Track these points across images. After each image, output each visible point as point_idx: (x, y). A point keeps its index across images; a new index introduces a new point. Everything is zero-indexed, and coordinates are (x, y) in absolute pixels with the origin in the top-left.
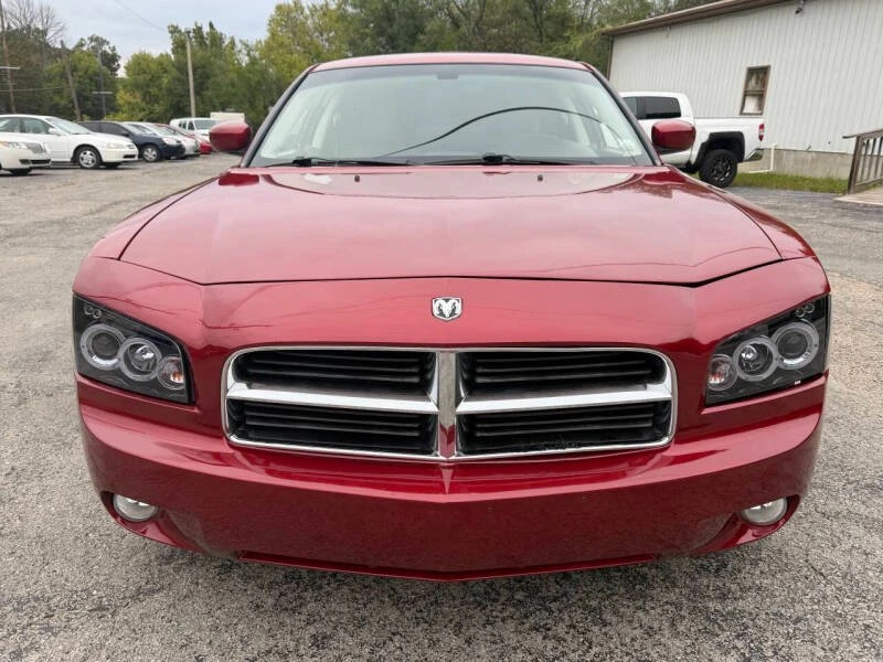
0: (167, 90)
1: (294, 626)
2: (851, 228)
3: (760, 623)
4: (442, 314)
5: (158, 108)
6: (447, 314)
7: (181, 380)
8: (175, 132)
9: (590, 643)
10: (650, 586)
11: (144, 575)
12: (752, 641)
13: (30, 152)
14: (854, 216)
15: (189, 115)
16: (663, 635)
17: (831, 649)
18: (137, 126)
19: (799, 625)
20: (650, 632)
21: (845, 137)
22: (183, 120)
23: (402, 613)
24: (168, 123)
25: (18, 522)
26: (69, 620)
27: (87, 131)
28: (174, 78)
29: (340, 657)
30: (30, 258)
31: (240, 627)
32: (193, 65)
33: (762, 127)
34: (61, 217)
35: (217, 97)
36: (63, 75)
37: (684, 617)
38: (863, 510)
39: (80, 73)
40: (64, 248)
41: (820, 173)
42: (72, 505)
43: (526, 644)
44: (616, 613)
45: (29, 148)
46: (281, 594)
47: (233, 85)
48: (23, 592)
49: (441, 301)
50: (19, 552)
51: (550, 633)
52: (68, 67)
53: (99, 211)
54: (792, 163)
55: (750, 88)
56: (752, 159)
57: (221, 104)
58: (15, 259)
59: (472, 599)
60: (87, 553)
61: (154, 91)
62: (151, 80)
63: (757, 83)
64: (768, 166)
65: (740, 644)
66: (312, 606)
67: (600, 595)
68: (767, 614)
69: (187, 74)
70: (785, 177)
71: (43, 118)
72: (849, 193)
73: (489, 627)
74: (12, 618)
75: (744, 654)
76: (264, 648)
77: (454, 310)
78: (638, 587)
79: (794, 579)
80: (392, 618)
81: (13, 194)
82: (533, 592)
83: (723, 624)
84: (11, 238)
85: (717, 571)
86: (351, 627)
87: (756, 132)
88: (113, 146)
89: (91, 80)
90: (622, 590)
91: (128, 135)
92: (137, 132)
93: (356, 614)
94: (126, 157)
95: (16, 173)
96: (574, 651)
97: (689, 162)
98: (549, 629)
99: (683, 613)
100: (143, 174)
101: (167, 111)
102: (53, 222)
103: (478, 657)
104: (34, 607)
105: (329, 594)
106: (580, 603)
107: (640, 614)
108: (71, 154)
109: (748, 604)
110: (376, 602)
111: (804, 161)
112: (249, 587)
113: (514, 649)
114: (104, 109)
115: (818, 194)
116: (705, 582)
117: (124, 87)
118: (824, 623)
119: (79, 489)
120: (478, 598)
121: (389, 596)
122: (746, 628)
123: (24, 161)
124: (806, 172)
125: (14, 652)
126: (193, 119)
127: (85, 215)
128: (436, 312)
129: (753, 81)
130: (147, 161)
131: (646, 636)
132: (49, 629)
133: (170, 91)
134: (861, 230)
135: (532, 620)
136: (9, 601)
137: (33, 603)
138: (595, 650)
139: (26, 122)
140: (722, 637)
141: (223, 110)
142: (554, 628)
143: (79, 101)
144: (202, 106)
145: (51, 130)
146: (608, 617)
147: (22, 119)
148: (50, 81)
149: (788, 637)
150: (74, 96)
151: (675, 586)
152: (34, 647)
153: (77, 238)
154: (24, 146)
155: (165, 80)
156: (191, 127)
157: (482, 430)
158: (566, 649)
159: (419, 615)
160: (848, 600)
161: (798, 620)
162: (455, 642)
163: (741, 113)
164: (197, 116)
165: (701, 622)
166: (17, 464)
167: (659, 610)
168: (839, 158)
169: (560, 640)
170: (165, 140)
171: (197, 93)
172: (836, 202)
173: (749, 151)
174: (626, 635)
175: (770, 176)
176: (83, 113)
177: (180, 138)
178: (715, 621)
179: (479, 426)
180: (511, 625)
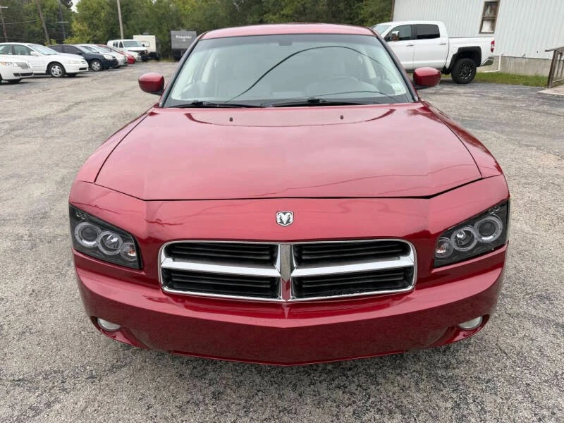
0: (104, 21)
1: (202, 386)
2: (547, 113)
3: (467, 383)
4: (282, 222)
5: (99, 33)
6: (285, 223)
7: (134, 254)
8: (111, 50)
9: (369, 396)
10: (405, 361)
11: (115, 356)
12: (461, 394)
13: (20, 68)
14: (550, 105)
15: (119, 37)
16: (411, 391)
17: (506, 398)
18: (86, 47)
19: (489, 384)
20: (403, 389)
21: (546, 51)
22: (116, 41)
23: (263, 378)
24: (106, 44)
25: (40, 325)
26: (75, 384)
27: (55, 52)
28: (109, 13)
29: (228, 405)
30: (27, 146)
31: (171, 387)
32: (121, 4)
33: (493, 43)
34: (43, 115)
35: (138, 25)
36: (36, 11)
37: (424, 380)
38: (533, 312)
39: (47, 9)
40: (47, 138)
41: (530, 73)
42: (70, 313)
43: (333, 396)
44: (385, 377)
45: (19, 66)
46: (194, 368)
47: (147, 17)
48: (47, 368)
49: (281, 214)
50: (42, 344)
51: (347, 390)
52: (39, 6)
53: (67, 110)
54: (512, 65)
55: (486, 15)
56: (486, 64)
57: (140, 29)
58: (19, 146)
59: (302, 369)
60: (81, 343)
61: (95, 21)
62: (93, 14)
63: (491, 12)
64: (496, 68)
65: (454, 396)
66: (211, 375)
67: (376, 366)
68: (471, 377)
69: (117, 11)
70: (508, 75)
71: (26, 44)
72: (548, 87)
73: (312, 386)
74: (43, 383)
75: (456, 402)
76: (185, 401)
77: (289, 219)
78: (398, 361)
79: (488, 356)
80: (258, 381)
81: (11, 98)
82: (337, 365)
83: (446, 384)
84: (14, 130)
85: (445, 351)
86: (234, 387)
87: (489, 46)
88: (72, 62)
89: (55, 14)
90: (389, 364)
91: (81, 53)
92: (87, 51)
93: (237, 379)
94: (81, 69)
95: (12, 82)
96: (360, 401)
97: (445, 67)
98: (346, 387)
99: (423, 377)
100: (93, 80)
101: (104, 35)
102: (38, 119)
103: (306, 404)
104: (55, 377)
105: (221, 367)
106: (364, 371)
107: (399, 378)
108: (46, 68)
109: (461, 371)
110: (248, 372)
111: (520, 64)
112: (175, 363)
113: (326, 399)
114: (64, 33)
115: (528, 88)
116: (437, 358)
117: (77, 19)
118: (503, 383)
119: (73, 304)
120: (306, 369)
121: (255, 368)
122: (458, 386)
123: (16, 75)
124: (522, 72)
125: (46, 404)
126: (122, 41)
127: (59, 113)
128: (279, 221)
129: (488, 10)
130: (95, 71)
131: (401, 391)
132: (64, 390)
133: (107, 22)
134: (554, 114)
135: (336, 382)
136: (40, 373)
137: (54, 374)
138: (372, 399)
139: (16, 48)
140: (444, 392)
141: (142, 34)
142: (349, 387)
143: (47, 28)
144: (127, 31)
145: (32, 53)
146: (380, 380)
147: (13, 46)
148: (28, 15)
149: (482, 391)
150: (44, 26)
151: (419, 360)
152: (57, 401)
153: (55, 130)
154: (16, 65)
155: (103, 15)
156: (121, 46)
157: (307, 284)
158: (355, 399)
159: (272, 379)
160: (518, 369)
161: (489, 381)
162: (293, 395)
163: (480, 32)
164: (125, 38)
165: (433, 383)
166: (36, 288)
167: (409, 375)
168: (543, 63)
169: (352, 394)
170: (105, 56)
171: (124, 23)
172: (539, 93)
173: (484, 59)
174: (390, 391)
175: (498, 74)
176: (51, 37)
177: (115, 54)
178: (441, 382)
179: (304, 282)
180: (324, 385)
